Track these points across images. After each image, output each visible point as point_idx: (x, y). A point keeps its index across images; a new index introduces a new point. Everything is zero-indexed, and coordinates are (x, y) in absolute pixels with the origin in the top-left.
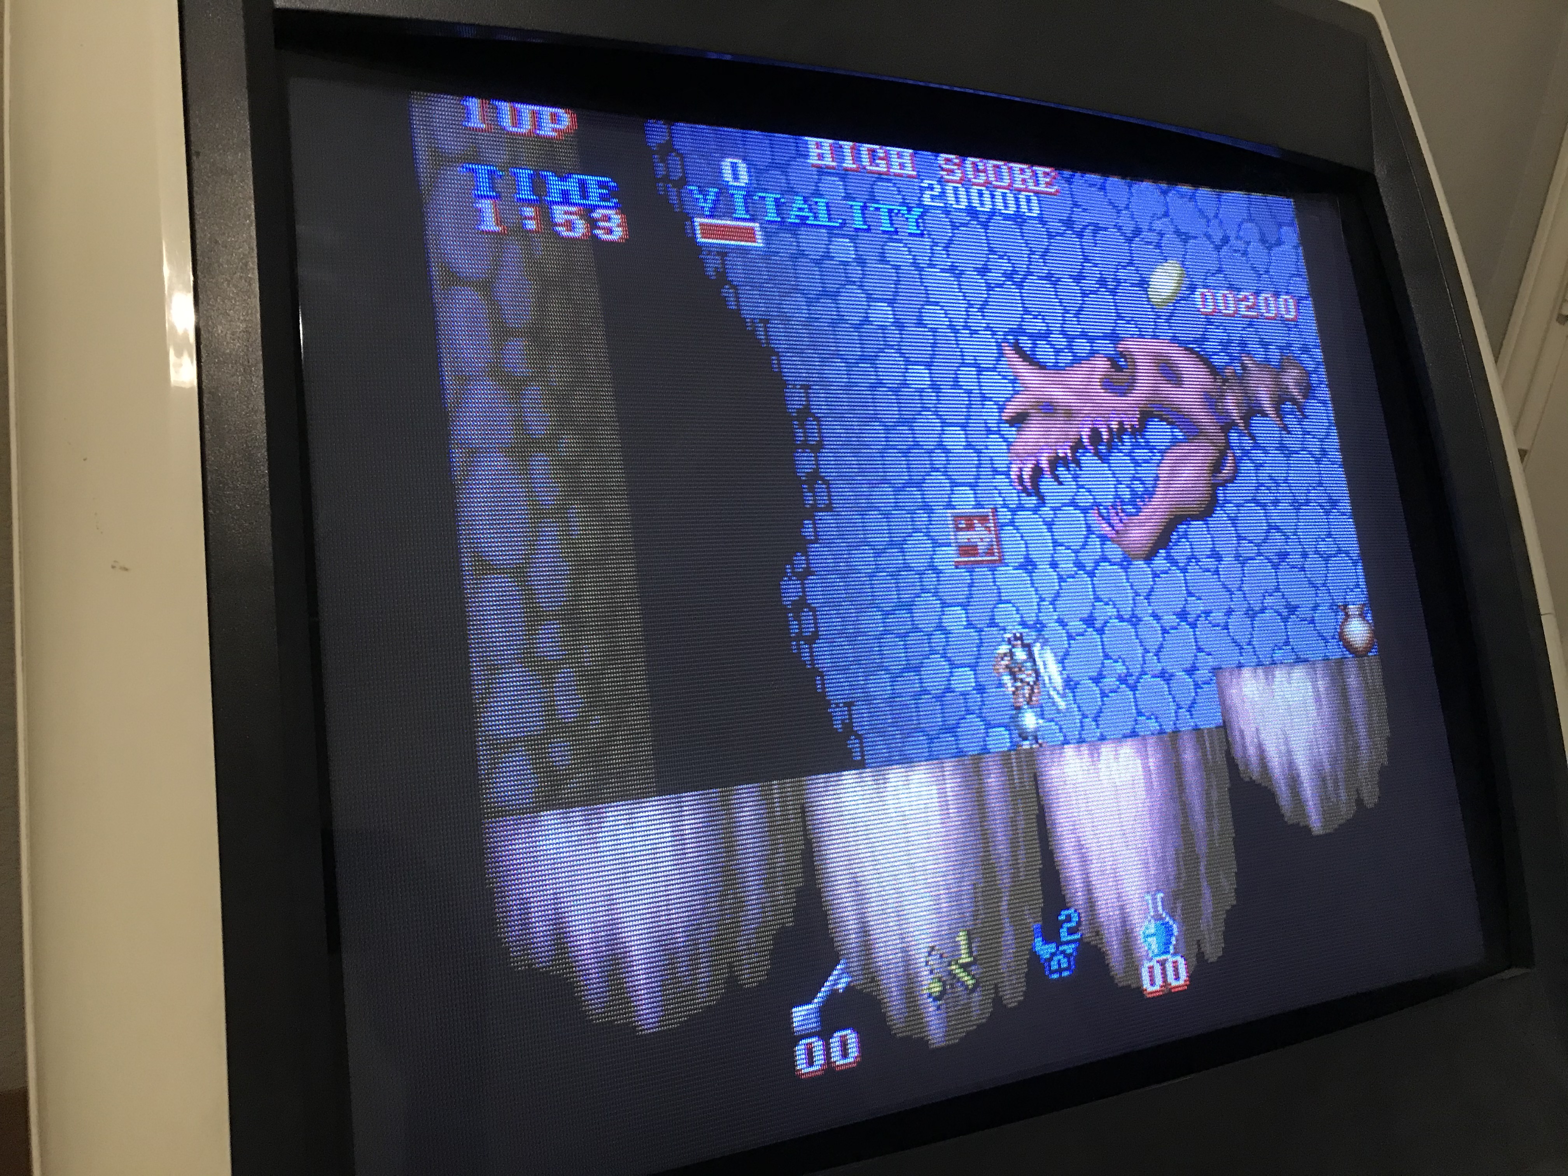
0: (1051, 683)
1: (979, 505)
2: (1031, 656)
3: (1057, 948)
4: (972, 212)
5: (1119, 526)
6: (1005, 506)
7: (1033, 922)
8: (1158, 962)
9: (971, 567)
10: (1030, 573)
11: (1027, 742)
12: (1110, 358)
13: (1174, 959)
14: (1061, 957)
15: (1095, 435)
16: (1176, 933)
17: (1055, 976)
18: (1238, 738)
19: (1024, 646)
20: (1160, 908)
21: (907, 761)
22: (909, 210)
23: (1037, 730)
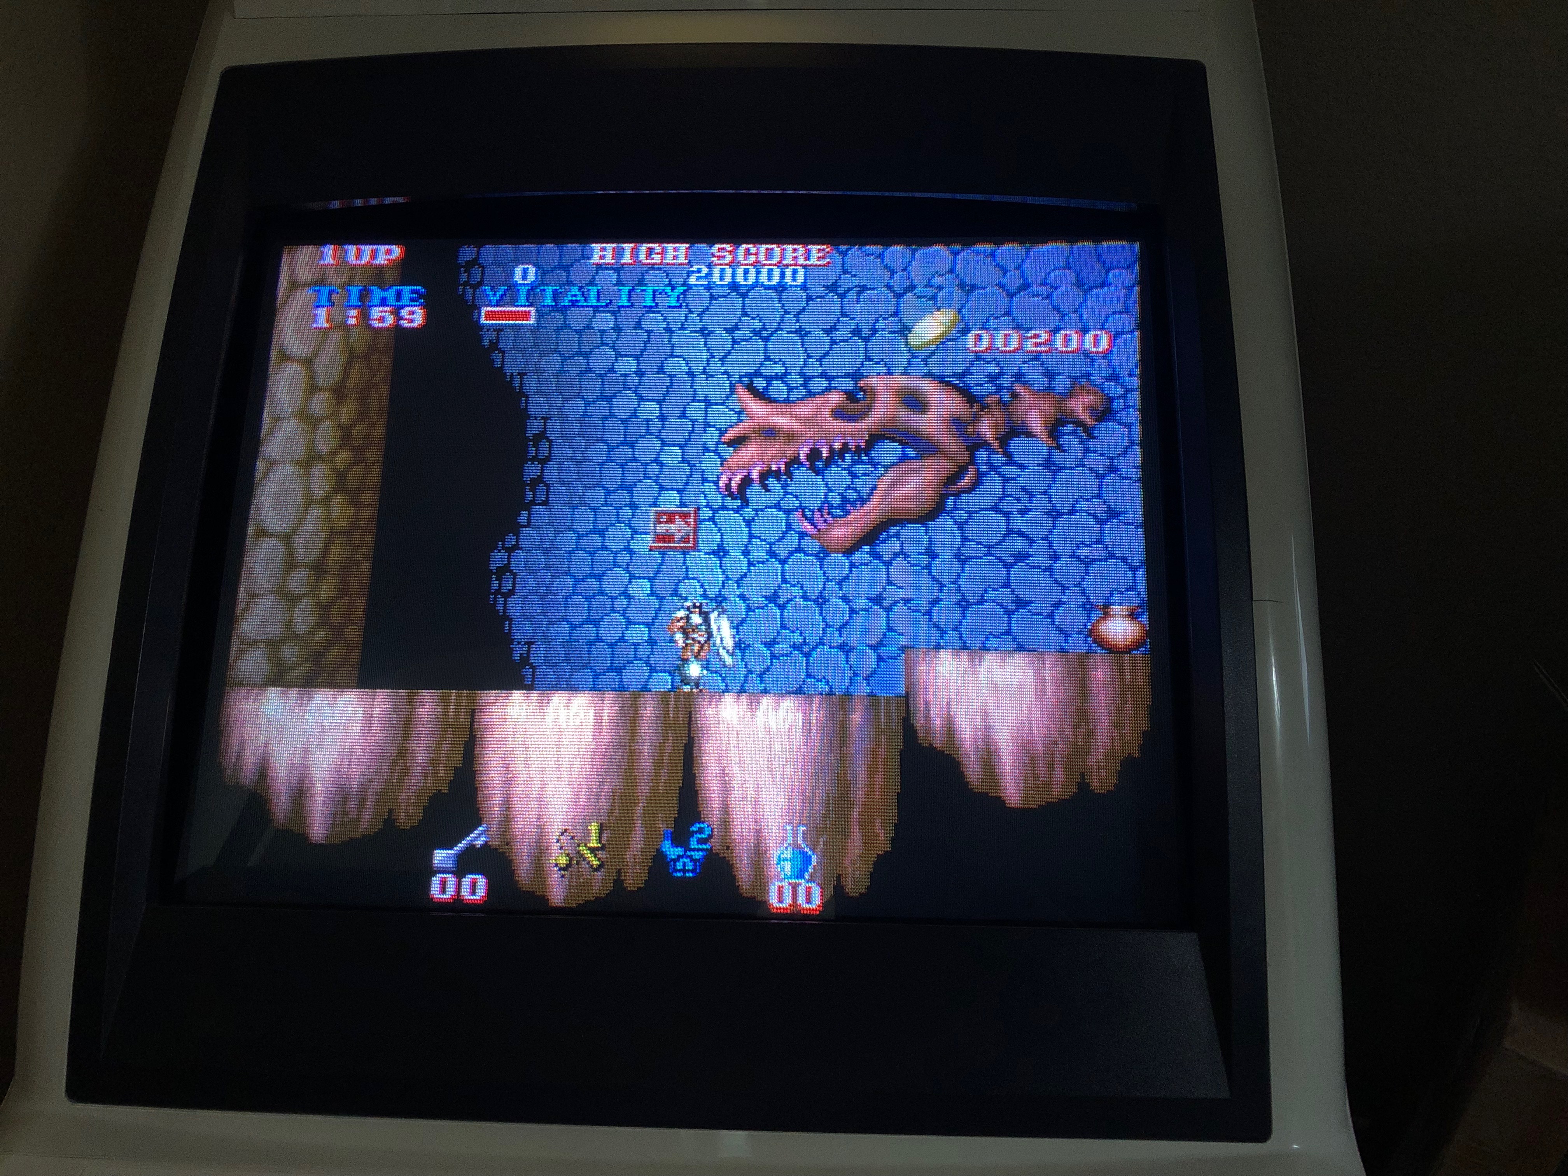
0: (722, 643)
1: (682, 505)
2: (706, 621)
3: (685, 852)
4: (734, 286)
5: (822, 526)
6: (708, 506)
7: (664, 826)
8: (790, 884)
9: (663, 552)
10: (721, 559)
11: (688, 687)
12: (846, 392)
13: (809, 885)
14: (687, 860)
15: (814, 454)
16: (814, 863)
17: (679, 874)
18: (922, 707)
19: (701, 613)
20: (800, 838)
21: (572, 688)
22: (673, 288)
23: (701, 678)
